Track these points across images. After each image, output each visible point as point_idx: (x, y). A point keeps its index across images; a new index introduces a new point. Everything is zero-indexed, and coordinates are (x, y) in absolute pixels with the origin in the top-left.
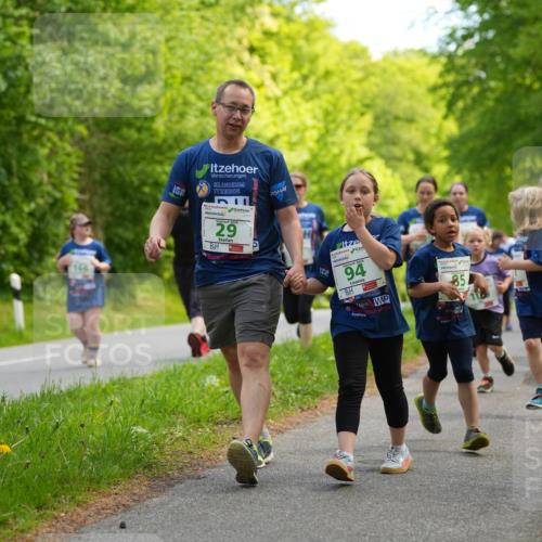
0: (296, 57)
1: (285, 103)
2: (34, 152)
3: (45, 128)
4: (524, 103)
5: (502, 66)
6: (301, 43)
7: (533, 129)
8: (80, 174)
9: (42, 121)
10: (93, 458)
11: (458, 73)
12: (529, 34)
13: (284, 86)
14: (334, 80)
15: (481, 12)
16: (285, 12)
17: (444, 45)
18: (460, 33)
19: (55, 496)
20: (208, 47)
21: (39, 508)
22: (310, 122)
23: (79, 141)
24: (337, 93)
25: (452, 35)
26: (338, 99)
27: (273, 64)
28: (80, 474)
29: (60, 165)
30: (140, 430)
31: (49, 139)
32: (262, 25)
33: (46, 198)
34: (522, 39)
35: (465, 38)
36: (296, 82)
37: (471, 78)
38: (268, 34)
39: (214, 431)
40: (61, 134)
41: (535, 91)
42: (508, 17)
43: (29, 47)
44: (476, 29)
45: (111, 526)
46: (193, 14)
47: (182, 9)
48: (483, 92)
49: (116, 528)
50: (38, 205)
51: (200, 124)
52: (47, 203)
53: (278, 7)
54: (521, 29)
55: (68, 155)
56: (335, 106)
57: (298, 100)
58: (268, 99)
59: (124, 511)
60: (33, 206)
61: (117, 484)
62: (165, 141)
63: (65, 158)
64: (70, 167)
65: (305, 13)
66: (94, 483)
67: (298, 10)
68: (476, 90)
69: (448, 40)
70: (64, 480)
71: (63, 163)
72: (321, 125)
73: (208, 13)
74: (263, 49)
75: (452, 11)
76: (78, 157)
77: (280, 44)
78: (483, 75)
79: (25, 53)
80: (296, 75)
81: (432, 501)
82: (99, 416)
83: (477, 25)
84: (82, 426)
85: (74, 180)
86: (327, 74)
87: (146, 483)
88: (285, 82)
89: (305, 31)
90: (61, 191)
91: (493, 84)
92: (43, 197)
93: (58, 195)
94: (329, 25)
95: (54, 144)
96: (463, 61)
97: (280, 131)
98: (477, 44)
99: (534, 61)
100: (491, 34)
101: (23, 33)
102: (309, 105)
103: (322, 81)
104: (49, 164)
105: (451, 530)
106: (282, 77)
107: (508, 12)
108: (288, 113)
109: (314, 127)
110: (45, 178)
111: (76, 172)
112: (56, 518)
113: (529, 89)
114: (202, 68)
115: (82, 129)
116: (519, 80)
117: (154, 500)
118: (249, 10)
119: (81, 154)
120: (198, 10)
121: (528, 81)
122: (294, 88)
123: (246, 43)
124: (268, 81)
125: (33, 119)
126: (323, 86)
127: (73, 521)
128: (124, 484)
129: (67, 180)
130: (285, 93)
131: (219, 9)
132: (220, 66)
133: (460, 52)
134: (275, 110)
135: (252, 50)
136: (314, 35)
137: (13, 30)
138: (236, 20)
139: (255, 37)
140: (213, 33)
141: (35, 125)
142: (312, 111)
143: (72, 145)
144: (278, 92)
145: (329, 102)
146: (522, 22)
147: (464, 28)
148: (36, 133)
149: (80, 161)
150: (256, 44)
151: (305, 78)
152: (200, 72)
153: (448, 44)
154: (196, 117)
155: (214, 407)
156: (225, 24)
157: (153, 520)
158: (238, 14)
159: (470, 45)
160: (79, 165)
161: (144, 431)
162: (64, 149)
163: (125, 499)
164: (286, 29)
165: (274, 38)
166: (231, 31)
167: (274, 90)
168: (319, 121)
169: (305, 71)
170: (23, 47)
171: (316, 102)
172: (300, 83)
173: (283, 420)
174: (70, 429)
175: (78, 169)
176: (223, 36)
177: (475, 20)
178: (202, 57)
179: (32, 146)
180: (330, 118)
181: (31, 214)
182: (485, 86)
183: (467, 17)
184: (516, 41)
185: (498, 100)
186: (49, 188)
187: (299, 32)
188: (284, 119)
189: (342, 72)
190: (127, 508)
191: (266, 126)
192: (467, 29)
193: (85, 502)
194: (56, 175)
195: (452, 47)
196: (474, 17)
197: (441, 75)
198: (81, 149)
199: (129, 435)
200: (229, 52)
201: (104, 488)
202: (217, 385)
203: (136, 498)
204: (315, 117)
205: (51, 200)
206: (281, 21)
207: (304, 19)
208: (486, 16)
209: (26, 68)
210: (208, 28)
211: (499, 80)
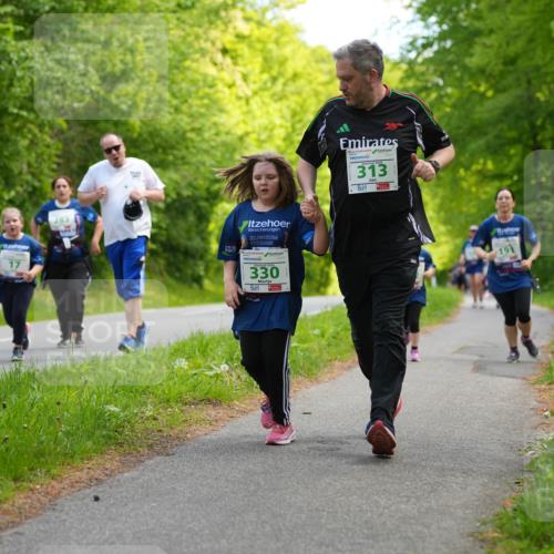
0: (266, 60)
1: (255, 103)
2: (15, 143)
3: (27, 121)
4: (478, 109)
5: (458, 74)
6: (271, 46)
7: (486, 134)
8: (59, 164)
9: (24, 113)
10: (67, 434)
11: (418, 79)
12: (485, 45)
13: (254, 87)
14: (301, 82)
15: (440, 23)
16: (256, 17)
17: (405, 53)
18: (420, 42)
19: (32, 469)
20: (183, 48)
21: (15, 480)
22: (278, 121)
23: (58, 134)
24: (304, 95)
25: (412, 44)
26: (305, 101)
27: (245, 65)
28: (55, 449)
29: (39, 156)
30: (112, 408)
31: (30, 131)
32: (235, 28)
33: (25, 187)
34: (477, 49)
35: (425, 46)
36: (265, 83)
37: (429, 85)
38: (240, 37)
39: (182, 411)
40: (41, 127)
41: (489, 98)
42: (466, 28)
43: (13, 43)
44: (435, 39)
45: (84, 498)
46: (169, 15)
47: (159, 11)
48: (440, 97)
49: (89, 500)
50: (17, 193)
51: (174, 120)
52: (25, 191)
53: (250, 12)
54: (477, 40)
55: (48, 146)
56: (302, 107)
57: (267, 100)
58: (239, 98)
59: (96, 485)
60: (13, 193)
61: (90, 459)
62: (140, 135)
63: (44, 149)
64: (49, 158)
65: (275, 18)
66: (68, 457)
67: (269, 15)
68: (434, 95)
69: (409, 48)
70: (39, 454)
71: (42, 154)
72: (289, 125)
73: (185, 15)
74: (235, 50)
75: (413, 21)
76: (57, 149)
77: (251, 46)
78: (441, 82)
79: (9, 49)
80: (265, 76)
81: (386, 479)
83: (436, 35)
84: (58, 403)
85: (53, 170)
86: (295, 76)
87: (117, 458)
88: (255, 82)
89: (275, 35)
90: (40, 181)
91: (449, 90)
92: (22, 186)
93: (37, 184)
94: (297, 30)
95: (35, 136)
96: (423, 68)
97: (249, 129)
98: (436, 53)
99: (488, 70)
100: (448, 44)
101: (8, 29)
102: (277, 106)
103: (290, 83)
104: (29, 154)
105: (403, 506)
106: (252, 78)
107: (465, 24)
108: (258, 113)
109: (281, 126)
110: (25, 167)
111: (54, 163)
112: (31, 490)
113: (483, 96)
114: (177, 68)
115: (61, 122)
116: (474, 88)
117: (126, 475)
118: (223, 14)
119: (60, 146)
120: (174, 12)
121: (482, 89)
122: (263, 89)
123: (219, 45)
124: (239, 82)
125: (15, 111)
126: (291, 88)
127: (48, 493)
128: (97, 459)
129: (46, 171)
130: (255, 93)
131: (195, 12)
132: (194, 65)
133: (420, 60)
134: (245, 109)
135: (225, 51)
136: (284, 39)
138: (211, 23)
139: (227, 39)
140: (189, 35)
141: (17, 116)
142: (281, 110)
143: (51, 137)
144: (249, 93)
145: (297, 103)
146: (478, 33)
147: (424, 38)
148: (17, 124)
149: (59, 153)
150: (228, 46)
151: (274, 79)
152: (175, 71)
153: (409, 51)
154: (170, 113)
155: (184, 388)
156: (200, 26)
157: (124, 494)
158: (213, 18)
159: (429, 53)
160: (58, 156)
161: (117, 410)
162: (43, 140)
163: (98, 473)
164: (257, 33)
165: (247, 40)
166: (205, 33)
167: (244, 90)
168: (287, 121)
169: (274, 73)
170: (6, 42)
171: (285, 103)
172: (269, 84)
173: (247, 401)
174: (46, 406)
175: (56, 160)
176: (197, 37)
177: (435, 30)
178: (177, 57)
179: (13, 137)
180: (297, 118)
182: (443, 93)
183: (427, 27)
184: (472, 51)
185: (454, 106)
186: (29, 178)
187: (270, 36)
188: (254, 118)
189: (309, 75)
190: (99, 481)
191: (237, 124)
192: (428, 38)
193: (60, 476)
194: (35, 165)
195: (413, 55)
196: (433, 28)
197: (402, 80)
198: (60, 140)
199: (102, 413)
200: (203, 52)
201: (78, 462)
202: (186, 367)
203: (108, 472)
204: (283, 117)
205: (30, 189)
206: (253, 25)
207: (274, 23)
208: (445, 27)
209: (10, 62)
210: (184, 30)
211: (455, 87)
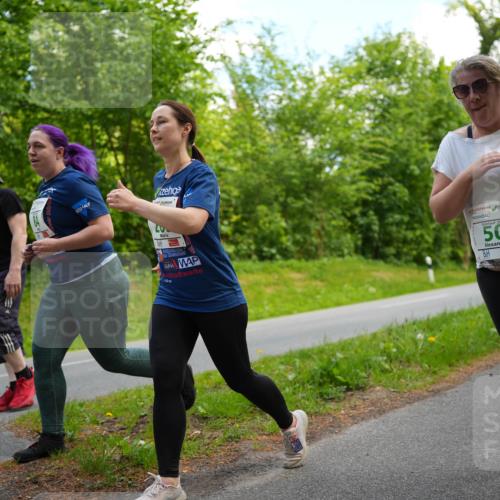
82: (474, 323)
137: (421, 146)
181: (434, 229)
